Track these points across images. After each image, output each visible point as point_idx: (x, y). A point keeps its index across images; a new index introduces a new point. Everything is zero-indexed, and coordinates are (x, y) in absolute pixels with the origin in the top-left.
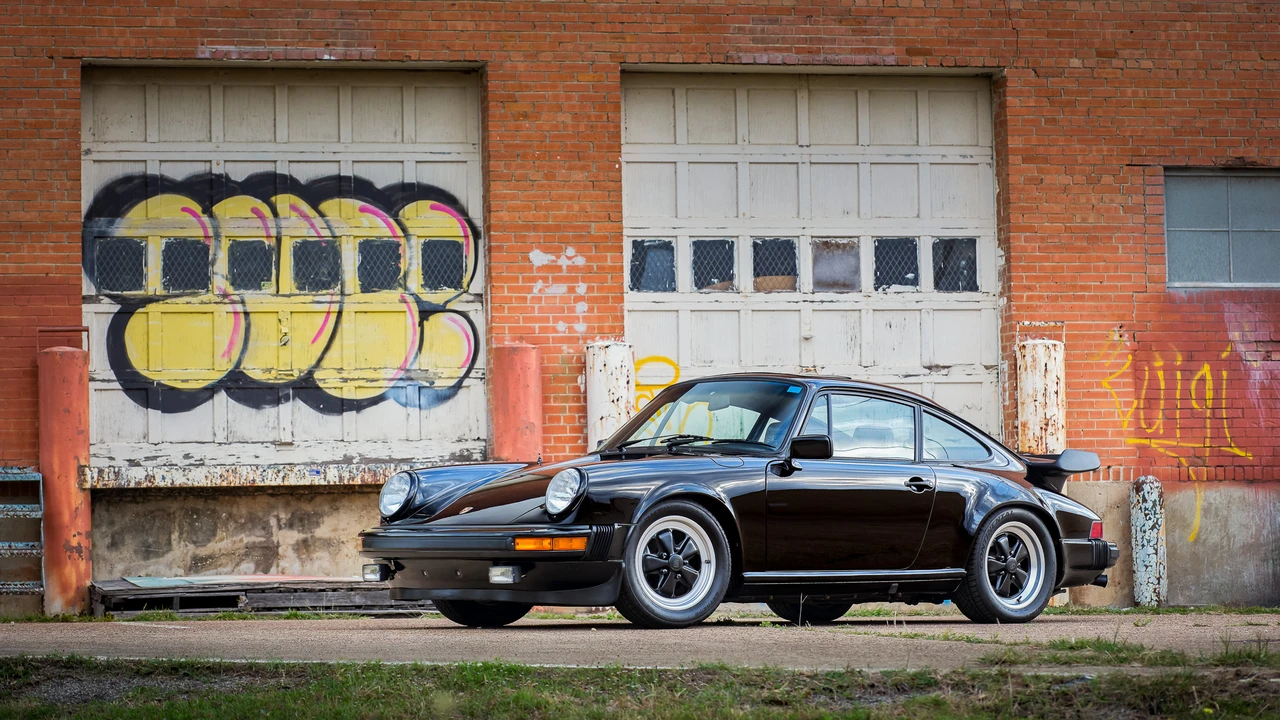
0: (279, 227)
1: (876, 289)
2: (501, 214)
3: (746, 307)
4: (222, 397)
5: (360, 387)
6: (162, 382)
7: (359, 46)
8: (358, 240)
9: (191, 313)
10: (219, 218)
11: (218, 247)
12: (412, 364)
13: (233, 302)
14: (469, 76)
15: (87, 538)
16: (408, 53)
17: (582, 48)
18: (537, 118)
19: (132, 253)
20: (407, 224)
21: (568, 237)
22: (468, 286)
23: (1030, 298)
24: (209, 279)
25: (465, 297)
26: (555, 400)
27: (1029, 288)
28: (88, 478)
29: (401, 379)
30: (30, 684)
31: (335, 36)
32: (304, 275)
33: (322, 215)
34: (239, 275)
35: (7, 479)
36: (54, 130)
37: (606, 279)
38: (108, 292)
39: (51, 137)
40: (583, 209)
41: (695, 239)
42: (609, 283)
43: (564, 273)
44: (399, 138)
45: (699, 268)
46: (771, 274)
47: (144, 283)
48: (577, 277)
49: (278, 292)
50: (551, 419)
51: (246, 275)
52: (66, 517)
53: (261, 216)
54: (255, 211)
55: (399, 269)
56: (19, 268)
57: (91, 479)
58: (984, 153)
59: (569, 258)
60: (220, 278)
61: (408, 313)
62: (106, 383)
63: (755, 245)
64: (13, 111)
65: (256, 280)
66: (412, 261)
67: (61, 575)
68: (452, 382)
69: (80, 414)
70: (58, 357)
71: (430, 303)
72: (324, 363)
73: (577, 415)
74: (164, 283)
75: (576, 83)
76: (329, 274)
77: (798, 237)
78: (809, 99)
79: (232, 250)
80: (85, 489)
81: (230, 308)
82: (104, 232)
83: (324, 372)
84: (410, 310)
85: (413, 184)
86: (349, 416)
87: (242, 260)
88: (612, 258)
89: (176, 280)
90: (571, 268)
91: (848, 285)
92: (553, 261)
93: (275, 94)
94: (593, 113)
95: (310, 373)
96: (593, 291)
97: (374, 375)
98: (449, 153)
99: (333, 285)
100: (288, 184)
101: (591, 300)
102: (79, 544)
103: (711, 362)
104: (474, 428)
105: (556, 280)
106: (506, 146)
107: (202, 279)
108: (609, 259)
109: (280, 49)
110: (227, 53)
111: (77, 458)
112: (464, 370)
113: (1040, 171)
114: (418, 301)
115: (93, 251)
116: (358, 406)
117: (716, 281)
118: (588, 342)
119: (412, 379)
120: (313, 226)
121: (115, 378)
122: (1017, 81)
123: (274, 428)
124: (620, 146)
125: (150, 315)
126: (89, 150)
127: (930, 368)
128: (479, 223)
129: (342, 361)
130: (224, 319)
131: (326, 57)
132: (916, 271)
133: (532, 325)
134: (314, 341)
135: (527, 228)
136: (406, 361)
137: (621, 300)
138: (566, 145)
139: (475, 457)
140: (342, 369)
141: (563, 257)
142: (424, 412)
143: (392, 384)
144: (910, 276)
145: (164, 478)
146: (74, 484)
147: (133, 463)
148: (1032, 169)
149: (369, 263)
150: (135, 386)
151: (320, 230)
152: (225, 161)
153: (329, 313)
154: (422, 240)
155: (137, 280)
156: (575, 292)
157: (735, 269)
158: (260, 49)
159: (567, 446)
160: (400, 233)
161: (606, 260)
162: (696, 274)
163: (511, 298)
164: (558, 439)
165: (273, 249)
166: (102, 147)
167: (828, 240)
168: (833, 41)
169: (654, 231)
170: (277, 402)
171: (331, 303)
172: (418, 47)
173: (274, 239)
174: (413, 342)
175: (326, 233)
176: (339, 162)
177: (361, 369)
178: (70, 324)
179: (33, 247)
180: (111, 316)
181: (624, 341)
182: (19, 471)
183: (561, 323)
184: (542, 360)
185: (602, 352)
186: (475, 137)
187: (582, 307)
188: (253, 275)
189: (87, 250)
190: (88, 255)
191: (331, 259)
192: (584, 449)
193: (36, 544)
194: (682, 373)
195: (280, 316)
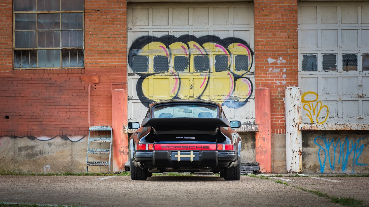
0: (190, 52)
2: (258, 47)
3: (340, 76)
6: (153, 100)
8: (215, 56)
9: (162, 79)
10: (171, 49)
11: (171, 58)
12: (232, 94)
13: (175, 75)
15: (126, 148)
18: (270, 16)
19: (145, 59)
20: (230, 50)
21: (280, 54)
22: (250, 70)
24: (168, 68)
25: (249, 73)
26: (276, 105)
28: (126, 130)
29: (228, 99)
32: (198, 66)
33: (203, 48)
34: (178, 67)
35: (101, 130)
36: (118, 22)
37: (292, 67)
38: (137, 72)
39: (117, 24)
40: (285, 45)
41: (324, 54)
42: (294, 68)
43: (279, 65)
44: (228, 23)
45: (325, 63)
46: (348, 65)
47: (148, 69)
48: (283, 66)
49: (189, 72)
50: (274, 112)
51: (180, 67)
52: (119, 142)
53: (184, 48)
54: (182, 47)
55: (228, 65)
56: (107, 65)
59: (280, 60)
60: (171, 68)
61: (230, 78)
62: (136, 100)
63: (343, 56)
64: (105, 16)
65: (183, 68)
66: (232, 62)
67: (117, 159)
68: (244, 100)
69: (124, 110)
70: (117, 92)
71: (237, 75)
72: (204, 94)
73: (283, 110)
74: (154, 69)
75: (283, 4)
76: (206, 66)
77: (358, 53)
78: (361, 9)
79: (175, 59)
80: (125, 133)
81: (174, 77)
82: (136, 54)
83: (204, 97)
85: (232, 38)
87: (178, 62)
88: (294, 60)
89: (158, 68)
90: (281, 64)
92: (275, 61)
93: (189, 10)
94: (288, 14)
95: (199, 98)
96: (288, 71)
98: (244, 28)
99: (207, 70)
100: (193, 38)
101: (287, 74)
102: (123, 150)
103: (329, 93)
104: (251, 115)
105: (276, 67)
106: (260, 25)
107: (166, 68)
108: (293, 60)
111: (123, 124)
112: (248, 96)
114: (234, 74)
115: (132, 60)
117: (330, 67)
118: (287, 87)
119: (231, 99)
120: (200, 51)
121: (139, 99)
124: (297, 25)
125: (150, 79)
126: (131, 28)
128: (253, 50)
129: (209, 94)
130: (173, 81)
133: (268, 82)
134: (201, 87)
135: (267, 51)
136: (230, 93)
137: (297, 73)
138: (280, 25)
139: (252, 123)
140: (209, 96)
141: (279, 60)
142: (235, 110)
143: (225, 100)
146: (122, 132)
149: (218, 63)
150: (145, 101)
151: (203, 53)
152: (173, 31)
153: (205, 78)
154: (235, 55)
155: (146, 69)
156: (282, 71)
157: (337, 64)
159: (280, 120)
160: (228, 53)
161: (293, 61)
162: (323, 66)
163: (262, 73)
165: (188, 59)
166: (135, 27)
167: (368, 54)
169: (310, 51)
171: (206, 75)
173: (188, 56)
174: (232, 87)
175: (204, 53)
176: (209, 31)
177: (215, 96)
178: (123, 82)
179: (112, 58)
180: (138, 80)
181: (298, 87)
182: (106, 127)
183: (278, 81)
184: (271, 93)
185: (290, 90)
186: (252, 23)
187: (284, 76)
188: (182, 67)
189: (130, 59)
190: (131, 61)
191: (206, 61)
192: (285, 121)
193: (109, 150)
194: (319, 97)
195: (190, 79)
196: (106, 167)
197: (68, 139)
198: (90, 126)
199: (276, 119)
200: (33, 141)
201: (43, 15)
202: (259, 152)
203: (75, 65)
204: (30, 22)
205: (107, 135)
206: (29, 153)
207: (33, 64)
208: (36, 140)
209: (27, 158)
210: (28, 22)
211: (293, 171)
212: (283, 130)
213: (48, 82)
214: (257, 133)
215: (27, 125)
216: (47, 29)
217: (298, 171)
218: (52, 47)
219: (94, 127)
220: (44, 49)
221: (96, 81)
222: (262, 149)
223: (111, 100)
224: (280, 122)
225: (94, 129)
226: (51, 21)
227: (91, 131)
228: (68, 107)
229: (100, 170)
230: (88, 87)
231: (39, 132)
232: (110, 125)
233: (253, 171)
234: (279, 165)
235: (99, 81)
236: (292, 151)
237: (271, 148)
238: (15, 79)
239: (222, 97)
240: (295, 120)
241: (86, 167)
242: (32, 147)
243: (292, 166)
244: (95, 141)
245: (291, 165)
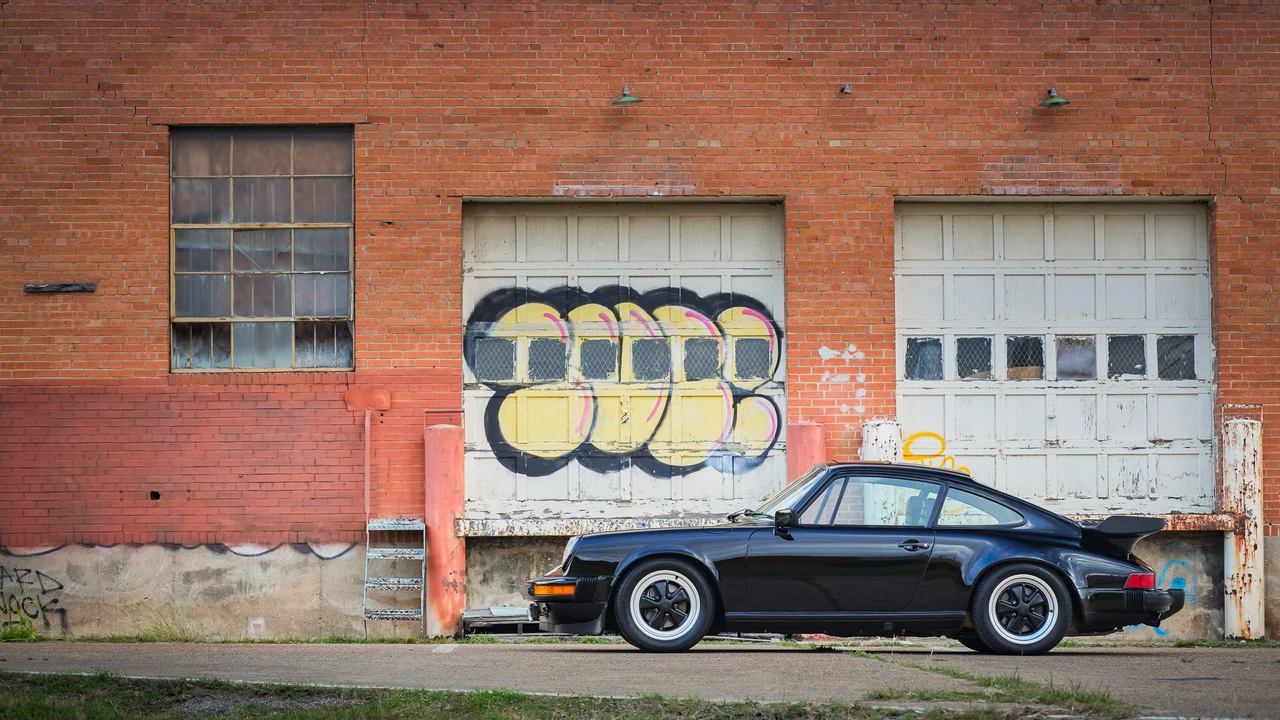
0: (621, 329)
1: (1110, 377)
2: (795, 318)
3: (1000, 392)
4: (575, 464)
5: (685, 457)
6: (528, 452)
7: (682, 184)
8: (685, 339)
9: (551, 397)
10: (573, 321)
11: (572, 345)
12: (727, 438)
13: (584, 389)
14: (772, 205)
15: (461, 575)
16: (721, 189)
17: (863, 184)
18: (825, 241)
19: (507, 347)
20: (724, 326)
21: (850, 336)
22: (773, 375)
23: (1235, 385)
24: (566, 370)
25: (770, 384)
27: (1235, 377)
28: (462, 528)
29: (718, 450)
30: (178, 701)
31: (663, 176)
32: (641, 367)
33: (655, 319)
34: (590, 367)
35: (397, 529)
36: (440, 254)
37: (882, 369)
38: (485, 380)
39: (439, 259)
40: (862, 314)
41: (959, 337)
42: (884, 373)
43: (847, 365)
44: (718, 257)
45: (963, 361)
46: (1022, 366)
47: (514, 374)
48: (858, 369)
49: (620, 380)
51: (595, 367)
52: (444, 559)
53: (607, 321)
54: (602, 316)
55: (718, 362)
56: (412, 362)
57: (464, 529)
58: (1201, 265)
59: (851, 353)
60: (574, 371)
61: (724, 397)
62: (483, 453)
63: (1009, 341)
64: (408, 238)
65: (603, 371)
66: (727, 355)
67: (440, 605)
68: (760, 453)
69: (454, 476)
70: (438, 433)
71: (741, 389)
72: (656, 437)
74: (530, 374)
75: (857, 212)
76: (662, 366)
77: (1044, 335)
78: (1054, 222)
79: (583, 346)
80: (460, 537)
81: (582, 393)
82: (483, 333)
83: (656, 444)
84: (726, 395)
85: (729, 294)
86: (677, 479)
87: (592, 355)
88: (886, 353)
89: (540, 371)
90: (852, 362)
91: (1086, 374)
92: (838, 356)
93: (618, 223)
94: (871, 236)
95: (645, 445)
96: (870, 380)
97: (697, 447)
98: (758, 269)
99: (664, 375)
100: (629, 295)
101: (869, 387)
102: (455, 580)
103: (972, 437)
105: (840, 371)
106: (800, 263)
107: (560, 370)
108: (884, 353)
109: (618, 188)
110: (576, 192)
111: (454, 512)
112: (770, 443)
113: (1245, 280)
114: (732, 387)
115: (474, 349)
116: (683, 471)
117: (976, 371)
118: (867, 421)
119: (727, 450)
120: (648, 328)
121: (489, 448)
122: (1224, 205)
123: (616, 489)
124: (893, 262)
125: (519, 399)
126: (471, 268)
127: (1154, 442)
128: (781, 325)
129: (671, 436)
130: (577, 403)
131: (656, 193)
132: (1143, 362)
133: (820, 407)
134: (648, 420)
135: (818, 329)
136: (722, 436)
137: (894, 387)
138: (849, 262)
140: (671, 442)
141: (846, 352)
142: (737, 477)
143: (711, 454)
144: (1138, 366)
145: (521, 529)
146: (450, 534)
147: (504, 516)
148: (1238, 278)
149: (693, 358)
150: (506, 455)
151: (654, 331)
152: (579, 277)
153: (660, 397)
154: (736, 339)
155: (509, 372)
156: (856, 380)
157: (992, 361)
158: (603, 187)
160: (718, 333)
161: (882, 355)
162: (960, 365)
163: (804, 385)
165: (616, 347)
166: (481, 266)
167: (1070, 337)
168: (1070, 176)
169: (925, 330)
170: (619, 468)
171: (662, 389)
172: (730, 184)
173: (617, 339)
174: (728, 421)
175: (659, 333)
176: (669, 276)
177: (686, 442)
178: (453, 407)
179: (423, 346)
180: (489, 399)
181: (894, 421)
182: (409, 522)
183: (844, 405)
184: (826, 436)
185: (874, 429)
186: (779, 256)
187: (861, 393)
188: (600, 367)
189: (469, 347)
190: (470, 352)
191: (662, 354)
193: (419, 580)
194: (947, 446)
195: (622, 400)
196: (409, 624)
197: (312, 551)
198: (369, 518)
200: (222, 556)
201: (247, 233)
203: (328, 363)
204: (214, 250)
206: (211, 588)
207: (219, 360)
208: (229, 553)
209: (206, 600)
210: (209, 250)
213: (261, 405)
215: (207, 516)
216: (258, 269)
218: (272, 316)
219: (379, 520)
220: (250, 320)
221: (383, 403)
223: (423, 453)
225: (378, 527)
226: (267, 249)
227: (373, 533)
228: (313, 470)
229: (392, 631)
230: (364, 420)
231: (238, 533)
232: (421, 517)
235: (392, 403)
238: (176, 397)
239: (703, 446)
240: (888, 505)
241: (362, 623)
242: (219, 573)
244: (382, 556)
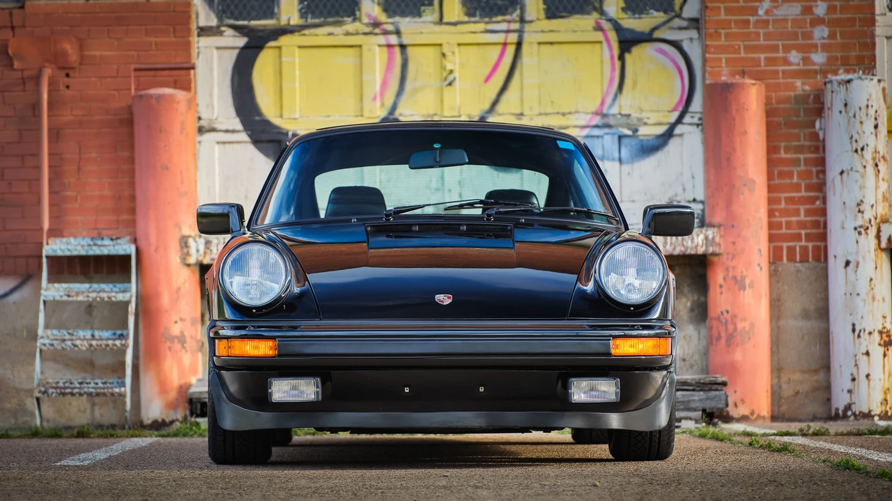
6: (299, 132)
9: (335, 47)
12: (611, 106)
13: (386, 33)
15: (193, 323)
22: (681, 8)
24: (357, 4)
25: (677, 22)
26: (787, 150)
28: (193, 251)
29: (597, 126)
35: (91, 253)
38: (231, 22)
47: (276, 10)
49: (441, 19)
50: (781, 175)
52: (165, 300)
57: (196, 251)
60: (370, 5)
61: (605, 44)
62: (231, 135)
65: (414, 5)
67: (158, 371)
68: (661, 130)
69: (182, 172)
70: (154, 101)
71: (632, 31)
72: (501, 107)
73: (814, 170)
74: (300, 10)
80: (189, 265)
81: (381, 40)
84: (607, 39)
89: (317, 6)
95: (482, 119)
96: (836, 13)
99: (510, 10)
101: (831, 23)
102: (182, 333)
104: (689, 187)
107: (349, 5)
111: (179, 227)
112: (676, 115)
114: (618, 28)
118: (829, 76)
119: (609, 126)
121: (239, 126)
123: (438, 189)
125: (284, 50)
129: (522, 104)
130: (376, 55)
133: (756, 55)
134: (487, 80)
136: (602, 103)
137: (872, 22)
140: (522, 114)
142: (626, 168)
143: (585, 132)
146: (175, 258)
150: (264, 137)
153: (505, 44)
155: (269, 7)
156: (811, 13)
159: (802, 209)
163: (730, 21)
164: (789, 200)
171: (508, 31)
174: (611, 80)
177: (546, 114)
178: (178, 61)
180: (236, 52)
181: (873, 75)
182: (111, 243)
183: (793, 52)
185: (843, 89)
187: (820, 33)
192: (824, 212)
193: (125, 333)
195: (445, 49)
196: (115, 402)
198: (49, 236)
199: (786, 203)
202: (723, 334)
205: (113, 272)
211: (856, 409)
212: (816, 249)
214: (715, 259)
217: (877, 410)
219: (64, 240)
221: (68, 55)
222: (735, 324)
223: (131, 135)
224: (802, 217)
225: (63, 251)
227: (53, 260)
229: (88, 411)
230: (39, 83)
232: (129, 234)
233: (704, 410)
234: (799, 388)
235: (82, 58)
236: (854, 330)
237: (771, 321)
239: (573, 120)
240: (864, 207)
241: (35, 402)
243: (855, 391)
244: (69, 296)
245: (849, 385)
